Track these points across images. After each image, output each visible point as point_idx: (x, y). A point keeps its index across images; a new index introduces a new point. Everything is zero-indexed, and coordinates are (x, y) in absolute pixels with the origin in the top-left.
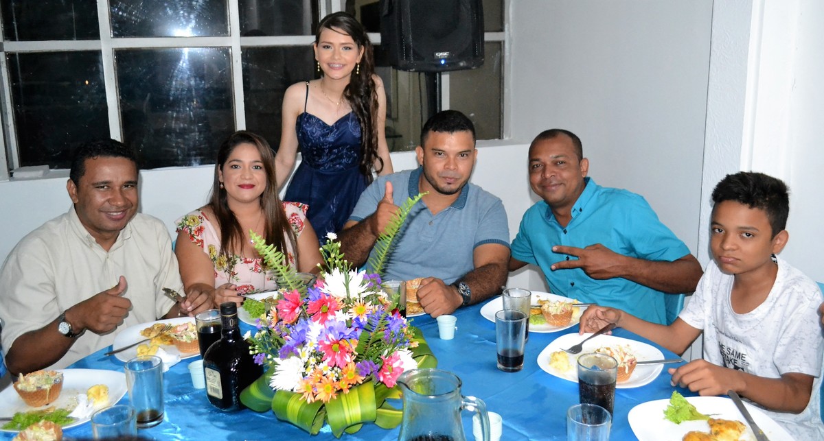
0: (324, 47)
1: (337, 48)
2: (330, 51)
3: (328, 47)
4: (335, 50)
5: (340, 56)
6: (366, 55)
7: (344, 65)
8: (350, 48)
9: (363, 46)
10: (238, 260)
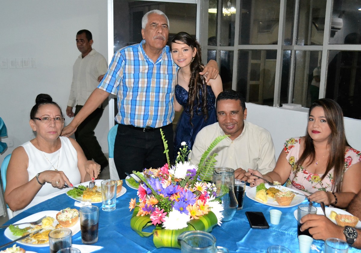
0: (174, 52)
1: (180, 50)
2: (177, 53)
3: (176, 51)
4: (179, 52)
5: (182, 55)
6: (197, 52)
7: (185, 59)
8: (187, 50)
9: (195, 48)
10: (301, 169)
